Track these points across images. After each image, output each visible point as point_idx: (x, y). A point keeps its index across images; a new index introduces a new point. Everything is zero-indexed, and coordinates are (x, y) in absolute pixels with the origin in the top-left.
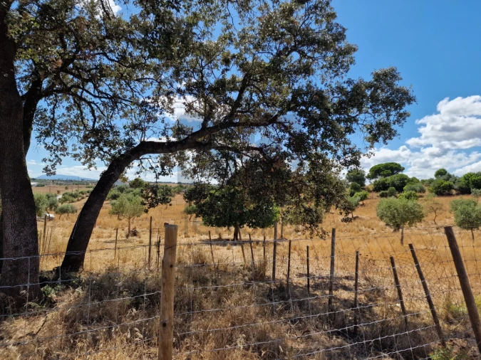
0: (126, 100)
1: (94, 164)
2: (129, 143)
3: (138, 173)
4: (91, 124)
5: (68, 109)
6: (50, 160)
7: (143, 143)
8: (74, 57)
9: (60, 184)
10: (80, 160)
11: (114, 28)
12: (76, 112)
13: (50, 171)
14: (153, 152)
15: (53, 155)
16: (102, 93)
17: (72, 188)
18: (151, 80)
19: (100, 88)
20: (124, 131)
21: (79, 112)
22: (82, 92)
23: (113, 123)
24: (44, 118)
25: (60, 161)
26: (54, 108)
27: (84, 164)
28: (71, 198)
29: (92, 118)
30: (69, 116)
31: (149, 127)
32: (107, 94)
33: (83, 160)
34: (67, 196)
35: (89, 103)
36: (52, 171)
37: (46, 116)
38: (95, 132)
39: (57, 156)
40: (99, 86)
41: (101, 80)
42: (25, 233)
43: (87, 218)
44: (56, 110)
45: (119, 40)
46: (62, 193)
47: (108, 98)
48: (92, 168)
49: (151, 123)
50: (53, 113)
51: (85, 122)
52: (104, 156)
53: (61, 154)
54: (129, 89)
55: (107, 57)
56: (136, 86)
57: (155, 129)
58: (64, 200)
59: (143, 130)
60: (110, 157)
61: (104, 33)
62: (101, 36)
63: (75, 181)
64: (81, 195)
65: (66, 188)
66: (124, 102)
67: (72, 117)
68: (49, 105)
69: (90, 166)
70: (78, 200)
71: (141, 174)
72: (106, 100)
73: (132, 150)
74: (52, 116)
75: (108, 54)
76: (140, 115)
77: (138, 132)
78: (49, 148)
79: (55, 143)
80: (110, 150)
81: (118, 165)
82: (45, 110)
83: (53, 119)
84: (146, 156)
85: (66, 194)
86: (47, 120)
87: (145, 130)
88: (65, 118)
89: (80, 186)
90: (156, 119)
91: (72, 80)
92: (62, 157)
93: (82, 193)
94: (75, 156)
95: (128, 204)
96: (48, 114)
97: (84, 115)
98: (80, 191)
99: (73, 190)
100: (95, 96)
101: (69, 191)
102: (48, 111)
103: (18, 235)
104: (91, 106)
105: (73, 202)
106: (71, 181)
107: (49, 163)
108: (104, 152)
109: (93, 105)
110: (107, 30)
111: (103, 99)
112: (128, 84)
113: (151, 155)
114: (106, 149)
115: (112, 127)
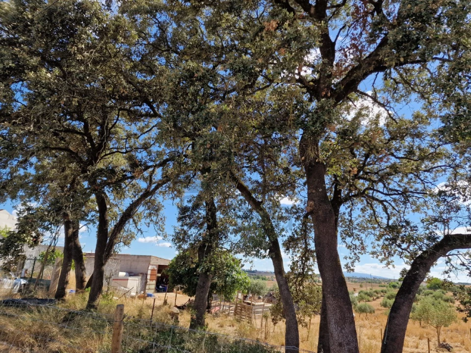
0: (418, 193)
1: (392, 261)
2: (431, 238)
3: (447, 272)
4: (385, 221)
5: (363, 210)
6: (350, 258)
7: (448, 238)
8: (364, 165)
9: (355, 282)
10: (377, 257)
11: (397, 130)
12: (370, 211)
13: (350, 267)
14: (462, 247)
15: (353, 254)
16: (392, 190)
17: (366, 287)
18: (443, 168)
19: (391, 186)
20: (422, 225)
21: (372, 211)
22: (373, 193)
23: (406, 218)
24: (343, 221)
25: (358, 259)
26: (351, 210)
27: (381, 261)
28: (366, 297)
29: (386, 215)
30: (364, 216)
31: (451, 218)
32: (397, 191)
33: (380, 257)
34: (362, 294)
35: (381, 202)
36: (352, 268)
37: (345, 219)
38: (391, 228)
39: (355, 254)
40: (389, 184)
41: (390, 179)
42: (346, 330)
43: (396, 322)
44: (352, 212)
45: (402, 138)
46: (358, 291)
47: (399, 194)
48: (390, 266)
49: (452, 213)
50: (350, 216)
51: (379, 219)
52: (402, 253)
53: (359, 253)
54: (419, 181)
55: (395, 156)
56: (427, 177)
57: (460, 220)
58: (361, 299)
59: (445, 222)
60: (409, 254)
61: (388, 136)
62: (386, 140)
63: (368, 279)
64: (375, 294)
65: (361, 286)
66: (416, 195)
67: (367, 217)
68: (346, 209)
69: (388, 264)
70: (374, 300)
71: (451, 274)
72: (397, 197)
73: (436, 245)
74: (350, 218)
75: (395, 154)
76: (438, 206)
77: (440, 225)
78: (349, 247)
79: (354, 242)
80: (408, 247)
81: (421, 264)
82: (344, 214)
83: (351, 221)
84: (454, 251)
85: (362, 292)
86: (346, 222)
87: (448, 221)
88: (361, 219)
89: (373, 284)
90: (458, 208)
91: (363, 184)
92: (360, 255)
93: (376, 292)
94: (373, 253)
95: (432, 309)
96: (347, 216)
97: (376, 213)
98: (374, 290)
99: (367, 289)
100: (386, 195)
101: (364, 289)
102: (347, 214)
103: (341, 332)
104: (383, 204)
105: (369, 301)
106: (364, 279)
107: (349, 261)
108: (402, 249)
109: (385, 203)
110: (390, 133)
111: (394, 196)
112: (417, 176)
113: (460, 250)
114: (404, 246)
115: (408, 223)
